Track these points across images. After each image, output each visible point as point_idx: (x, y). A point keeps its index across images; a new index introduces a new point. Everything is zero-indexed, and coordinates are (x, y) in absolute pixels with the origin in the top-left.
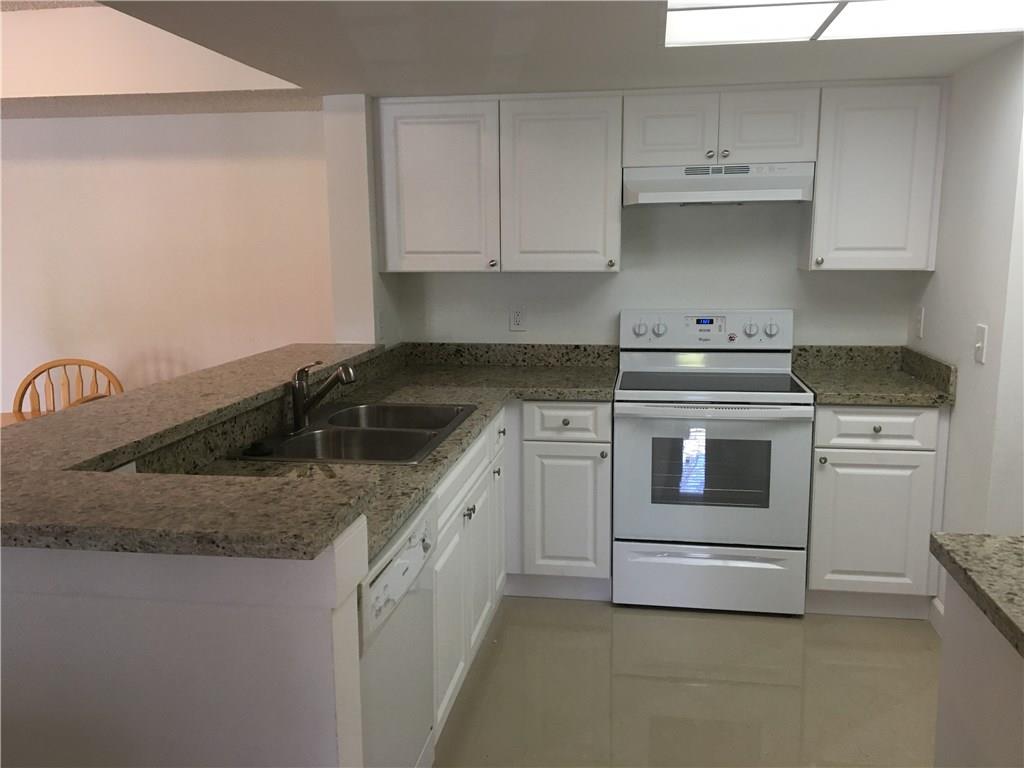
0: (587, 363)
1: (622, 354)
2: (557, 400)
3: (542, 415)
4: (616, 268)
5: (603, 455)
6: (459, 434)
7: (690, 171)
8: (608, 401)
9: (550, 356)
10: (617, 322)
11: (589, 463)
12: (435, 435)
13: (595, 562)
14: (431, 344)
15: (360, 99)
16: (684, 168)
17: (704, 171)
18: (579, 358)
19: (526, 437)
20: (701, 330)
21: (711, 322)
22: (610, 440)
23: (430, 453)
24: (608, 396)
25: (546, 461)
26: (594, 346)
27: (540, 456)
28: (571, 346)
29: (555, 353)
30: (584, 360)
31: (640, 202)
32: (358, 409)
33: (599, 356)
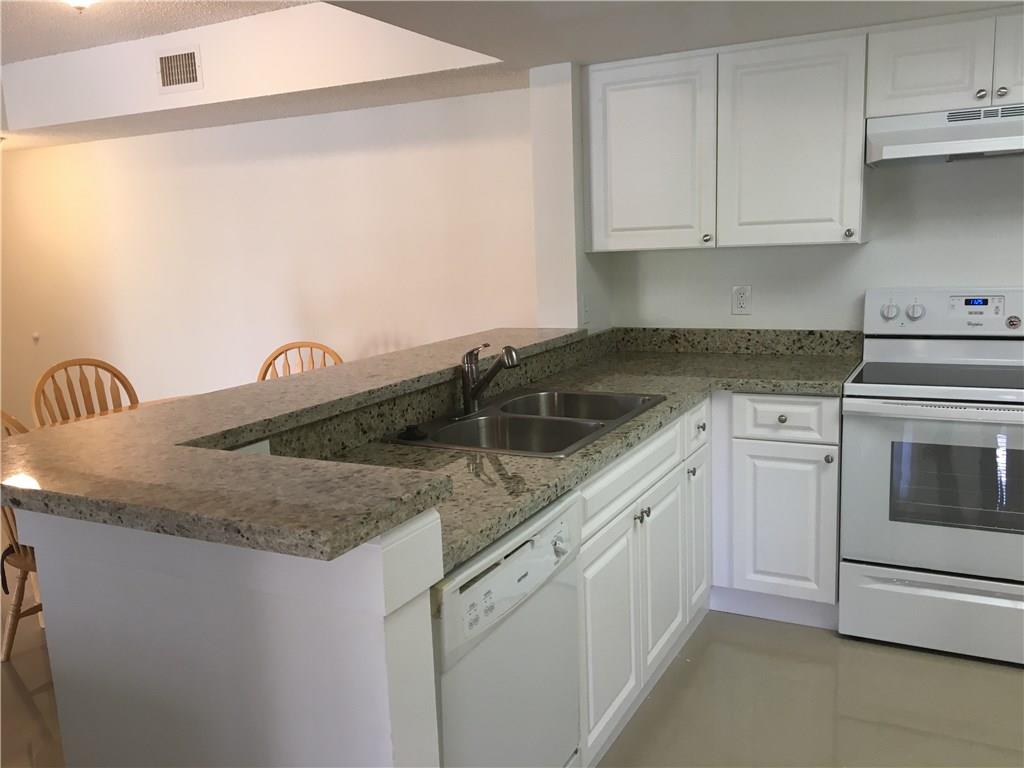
0: (823, 351)
1: (866, 341)
2: (773, 393)
3: (755, 410)
4: (856, 239)
5: (828, 460)
6: (629, 427)
7: (954, 116)
8: (835, 396)
9: (778, 343)
10: (861, 304)
11: (810, 467)
12: (603, 426)
13: (818, 584)
14: (644, 329)
15: (566, 68)
16: (947, 113)
17: (974, 115)
18: (813, 345)
19: (736, 434)
20: (971, 313)
21: (985, 302)
22: (837, 441)
23: (584, 446)
24: (836, 391)
25: (759, 463)
26: (832, 332)
27: (752, 457)
28: (804, 331)
29: (784, 339)
30: (819, 349)
31: (886, 156)
32: (539, 396)
33: (839, 343)
